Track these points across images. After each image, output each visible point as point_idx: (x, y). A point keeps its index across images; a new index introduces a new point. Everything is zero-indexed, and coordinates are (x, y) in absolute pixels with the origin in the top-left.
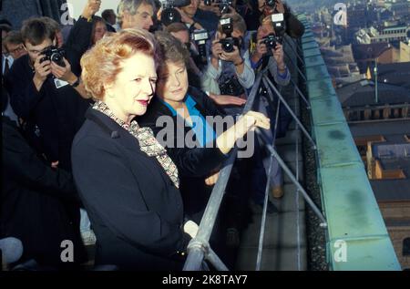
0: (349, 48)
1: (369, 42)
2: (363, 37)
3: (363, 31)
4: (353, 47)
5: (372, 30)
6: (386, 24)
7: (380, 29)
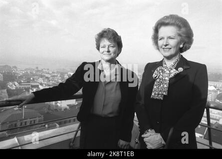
0: (5, 91)
1: (14, 89)
2: (11, 86)
3: (11, 83)
4: (7, 90)
5: (16, 83)
6: (22, 81)
7: (20, 83)
